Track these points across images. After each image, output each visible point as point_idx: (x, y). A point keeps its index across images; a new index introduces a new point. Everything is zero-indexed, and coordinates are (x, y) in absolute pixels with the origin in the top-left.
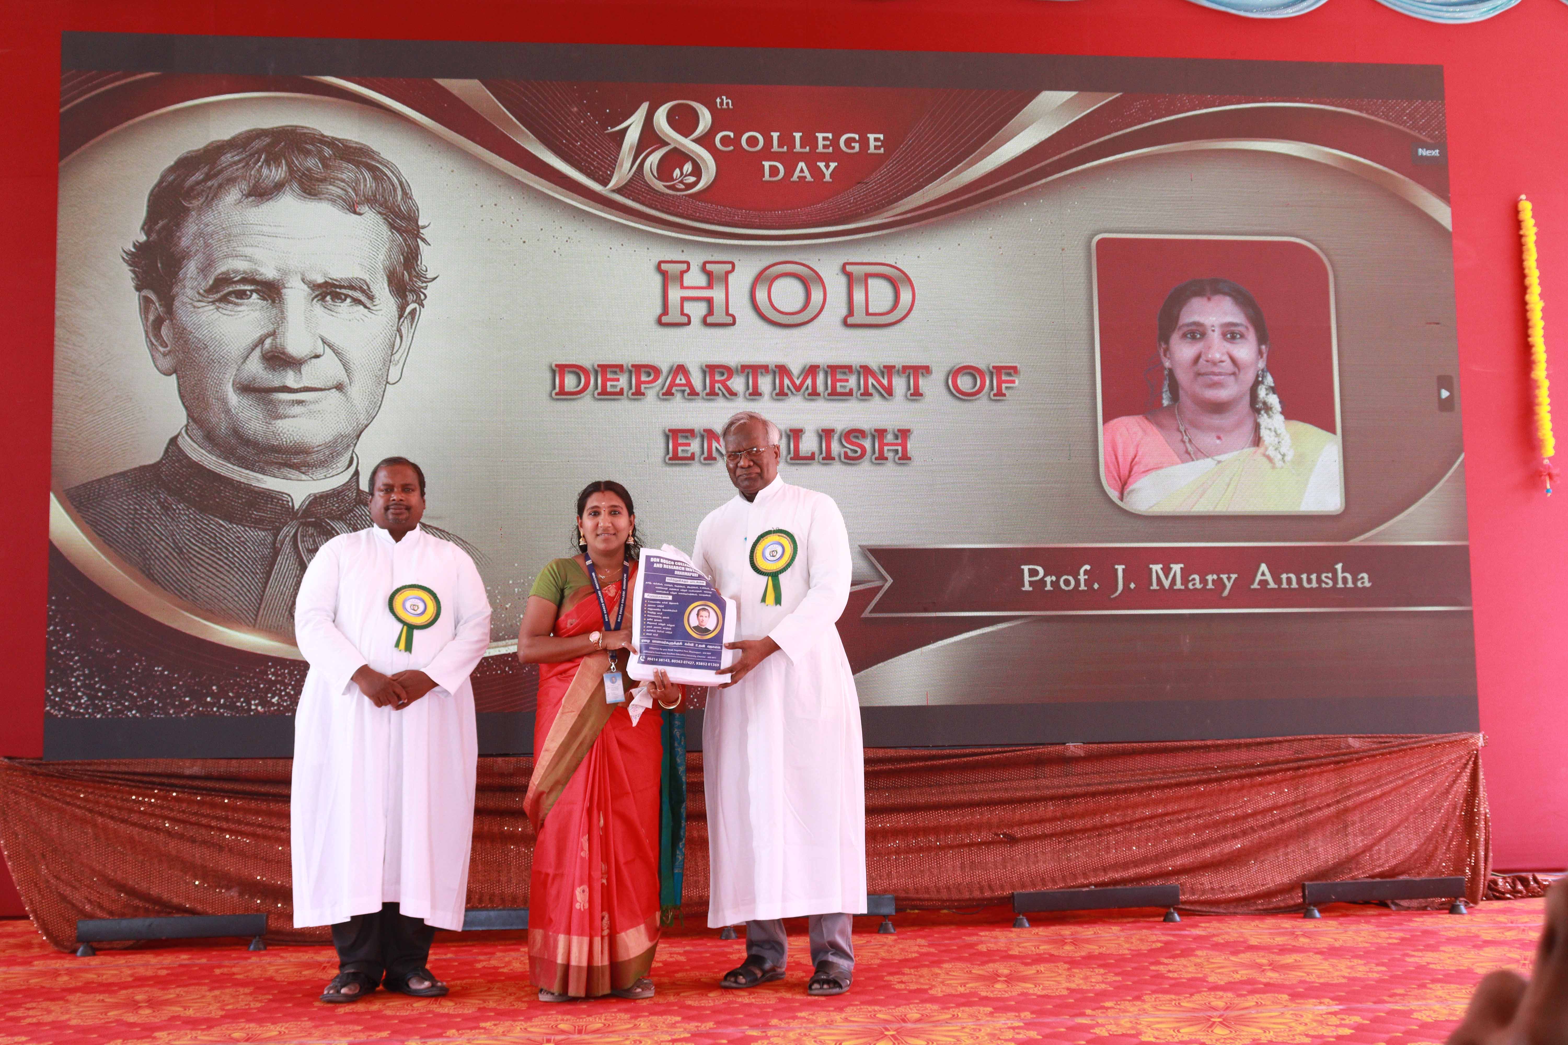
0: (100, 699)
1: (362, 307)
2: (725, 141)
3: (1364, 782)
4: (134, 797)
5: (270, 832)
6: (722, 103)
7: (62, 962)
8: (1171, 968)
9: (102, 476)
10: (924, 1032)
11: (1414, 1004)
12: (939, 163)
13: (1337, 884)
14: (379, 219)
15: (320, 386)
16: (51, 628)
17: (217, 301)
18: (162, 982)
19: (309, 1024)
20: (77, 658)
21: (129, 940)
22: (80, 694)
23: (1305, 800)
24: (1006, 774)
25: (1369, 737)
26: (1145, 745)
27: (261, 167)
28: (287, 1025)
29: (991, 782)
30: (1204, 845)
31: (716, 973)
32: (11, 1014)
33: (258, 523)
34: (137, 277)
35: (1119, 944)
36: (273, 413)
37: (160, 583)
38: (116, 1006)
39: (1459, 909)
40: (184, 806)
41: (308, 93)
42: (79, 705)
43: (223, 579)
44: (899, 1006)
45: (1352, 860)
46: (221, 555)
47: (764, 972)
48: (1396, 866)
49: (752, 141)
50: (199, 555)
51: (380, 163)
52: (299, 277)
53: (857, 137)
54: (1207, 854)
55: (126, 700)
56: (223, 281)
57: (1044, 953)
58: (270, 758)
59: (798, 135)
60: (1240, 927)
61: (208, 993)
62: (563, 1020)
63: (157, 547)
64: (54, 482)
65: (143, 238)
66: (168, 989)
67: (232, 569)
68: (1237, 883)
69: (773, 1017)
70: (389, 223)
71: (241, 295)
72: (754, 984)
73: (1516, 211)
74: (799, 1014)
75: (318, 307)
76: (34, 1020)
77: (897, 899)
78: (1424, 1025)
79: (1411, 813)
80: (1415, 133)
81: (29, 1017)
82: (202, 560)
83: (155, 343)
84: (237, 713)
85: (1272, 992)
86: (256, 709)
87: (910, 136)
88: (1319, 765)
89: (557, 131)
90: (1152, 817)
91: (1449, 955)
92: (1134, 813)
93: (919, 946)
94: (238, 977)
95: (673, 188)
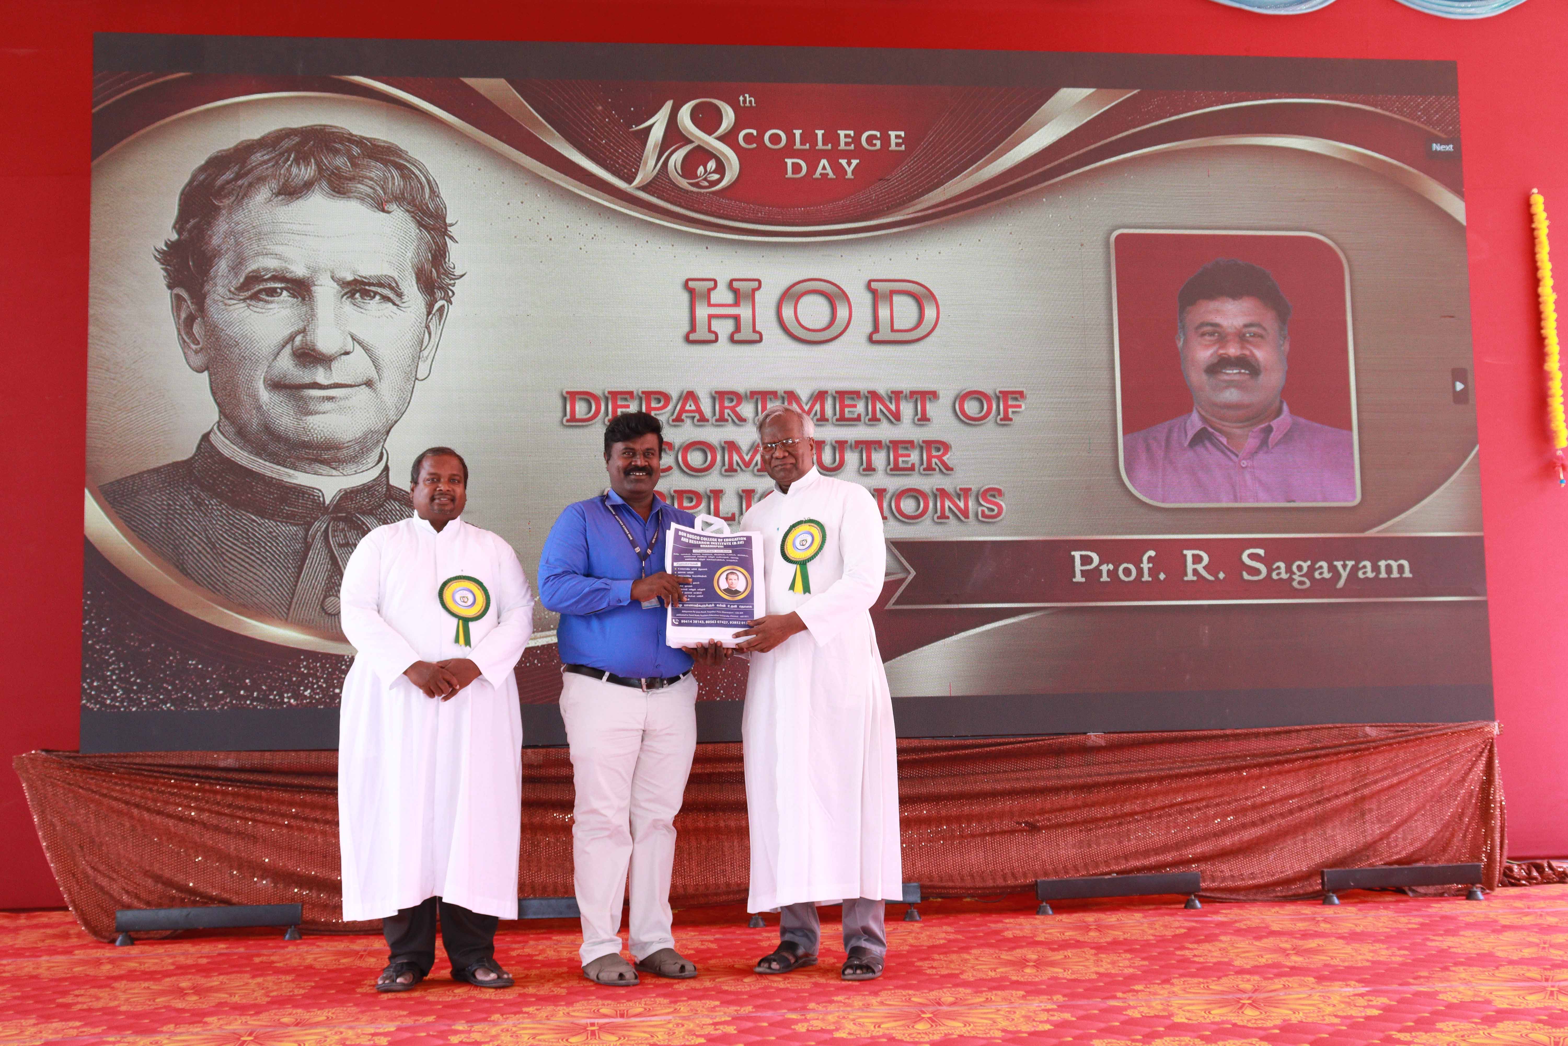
0: (136, 692)
1: (390, 304)
2: (748, 138)
3: (1380, 771)
4: (169, 789)
5: (304, 824)
6: (745, 101)
7: (103, 951)
8: (1196, 952)
9: (135, 473)
10: (961, 1014)
11: (1439, 986)
12: (959, 160)
13: (1356, 871)
14: (407, 217)
15: (350, 383)
16: (87, 622)
17: (247, 298)
18: (205, 970)
19: (355, 1009)
20: (112, 652)
21: (167, 930)
22: (115, 687)
23: (1322, 789)
24: (1029, 764)
25: (1386, 726)
26: (1165, 734)
27: (291, 166)
28: (333, 1011)
29: (1013, 771)
30: (1224, 832)
31: (747, 959)
32: (60, 1000)
33: (289, 518)
34: (169, 275)
35: (1143, 931)
36: (304, 409)
37: (193, 578)
38: (162, 993)
39: (1476, 895)
40: (219, 798)
41: (337, 92)
42: (114, 699)
43: (255, 574)
44: (933, 990)
45: (1370, 847)
46: (253, 549)
47: (797, 958)
48: (1414, 853)
49: (775, 139)
50: (231, 550)
51: (408, 162)
52: (329, 274)
53: (878, 134)
54: (1227, 842)
55: (161, 694)
56: (254, 278)
57: (1070, 939)
58: (303, 750)
59: (820, 133)
60: (1262, 914)
61: (250, 981)
62: (604, 1005)
63: (190, 542)
64: (88, 478)
65: (174, 237)
66: (211, 977)
67: (264, 563)
68: (1256, 870)
69: (810, 1001)
70: (417, 221)
71: (272, 292)
72: (788, 969)
73: (1528, 205)
74: (835, 998)
75: (347, 304)
76: (85, 1007)
77: (922, 887)
78: (1450, 1006)
79: (1428, 801)
80: (1430, 129)
81: (78, 1003)
82: (235, 555)
83: (187, 341)
84: (269, 706)
85: (1298, 975)
86: (289, 702)
87: (930, 133)
88: (1336, 754)
89: (582, 129)
90: (1172, 806)
91: (1469, 940)
92: (1154, 801)
93: (946, 933)
94: (278, 965)
95: (697, 185)
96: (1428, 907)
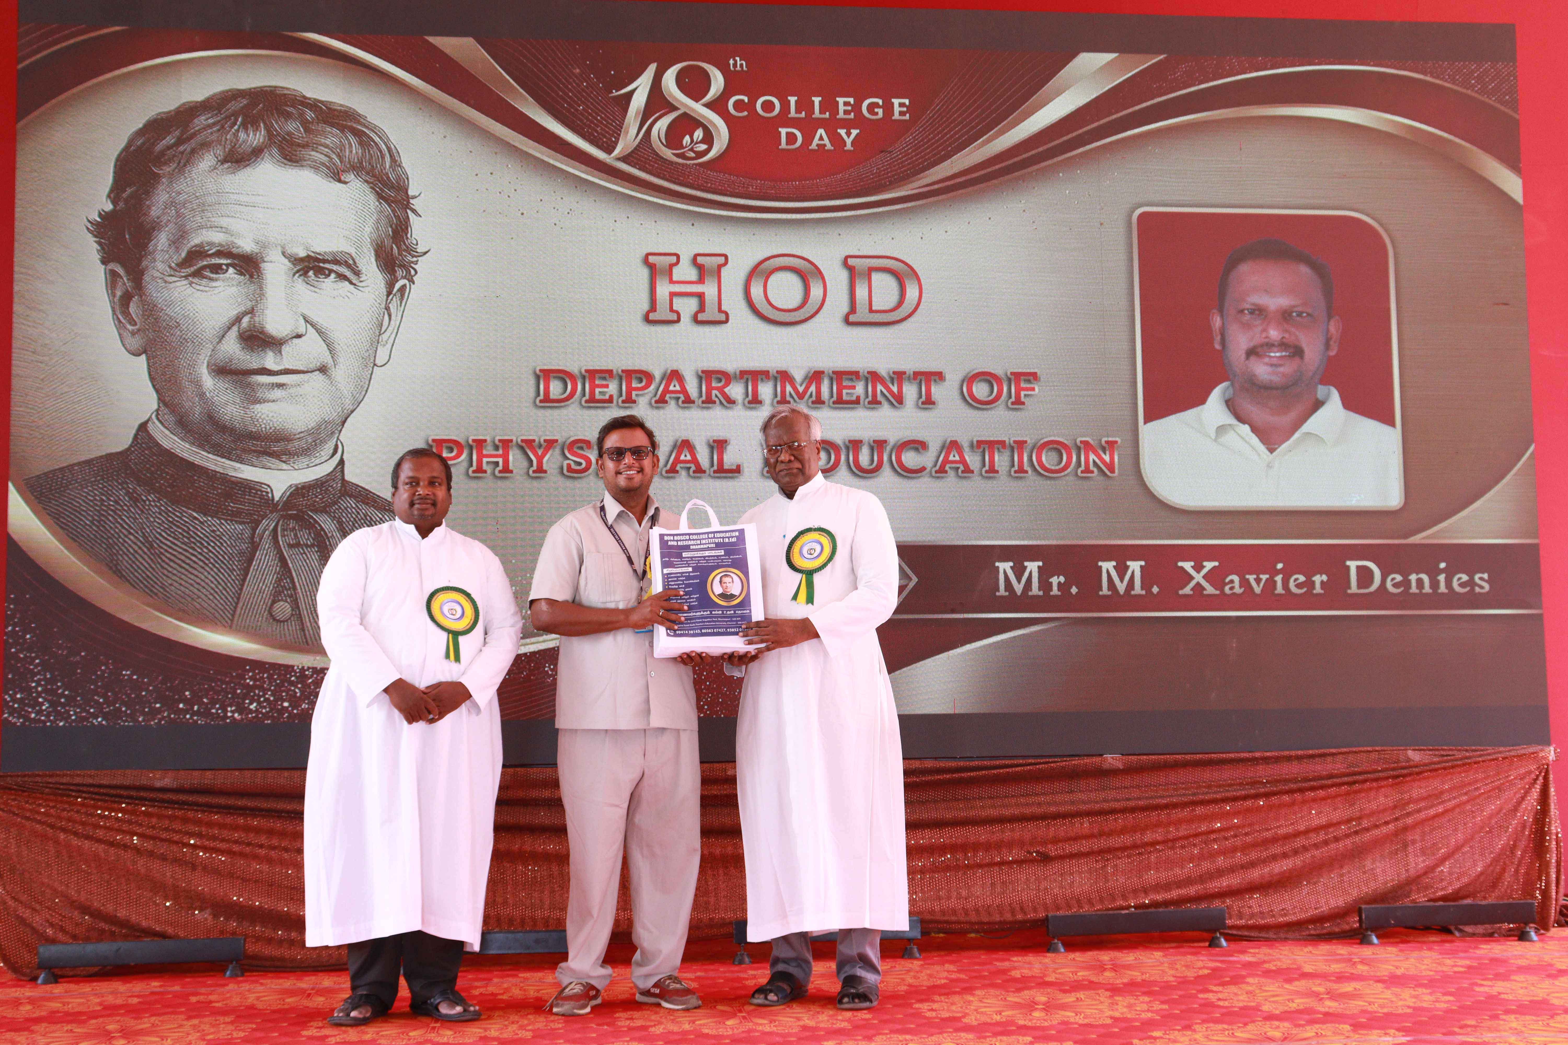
0: (63, 705)
1: (347, 283)
2: (738, 105)
3: (1423, 799)
4: (99, 812)
5: (248, 850)
6: (735, 65)
7: (22, 990)
8: (1220, 996)
9: (65, 465)
11: (1487, 1037)
12: (968, 132)
13: (1398, 908)
14: (366, 188)
15: (302, 368)
16: (10, 628)
17: (190, 275)
18: (135, 1012)
20: (37, 661)
21: (94, 966)
22: (40, 700)
23: (1360, 818)
24: (1039, 788)
25: (1430, 750)
26: (1188, 757)
27: (238, 131)
29: (1023, 796)
30: (1252, 864)
33: (235, 516)
34: (103, 249)
35: (1162, 970)
36: (252, 397)
37: (128, 581)
39: (1530, 936)
40: (154, 820)
41: (289, 51)
42: (39, 713)
43: (196, 576)
44: (932, 1035)
45: (1413, 882)
46: (195, 550)
48: (1460, 889)
49: (767, 106)
50: (170, 551)
51: (367, 127)
52: (280, 249)
53: (880, 102)
54: (1255, 874)
55: (92, 707)
56: (197, 253)
57: (1083, 980)
58: (248, 769)
59: (817, 100)
60: (1292, 953)
61: (185, 1023)
63: (125, 541)
64: (12, 470)
65: (109, 207)
66: (141, 1018)
67: (207, 565)
68: (1288, 905)
70: (377, 192)
71: (217, 269)
75: (299, 282)
77: (922, 922)
79: (1476, 832)
80: (1484, 98)
82: (174, 555)
83: (123, 321)
84: (212, 720)
85: (1332, 1022)
86: (233, 716)
87: (937, 101)
88: (1376, 780)
89: (558, 95)
90: (1196, 835)
91: (1521, 985)
92: (1177, 829)
93: (948, 972)
94: (217, 1005)
95: (682, 156)
96: (1476, 948)
